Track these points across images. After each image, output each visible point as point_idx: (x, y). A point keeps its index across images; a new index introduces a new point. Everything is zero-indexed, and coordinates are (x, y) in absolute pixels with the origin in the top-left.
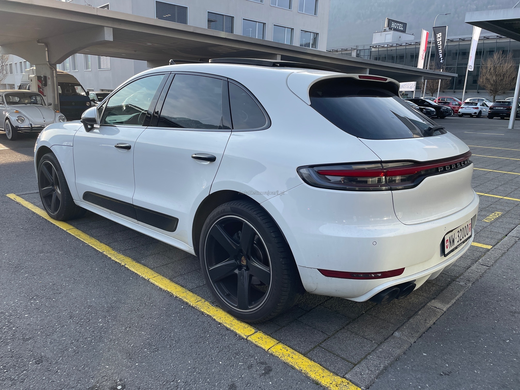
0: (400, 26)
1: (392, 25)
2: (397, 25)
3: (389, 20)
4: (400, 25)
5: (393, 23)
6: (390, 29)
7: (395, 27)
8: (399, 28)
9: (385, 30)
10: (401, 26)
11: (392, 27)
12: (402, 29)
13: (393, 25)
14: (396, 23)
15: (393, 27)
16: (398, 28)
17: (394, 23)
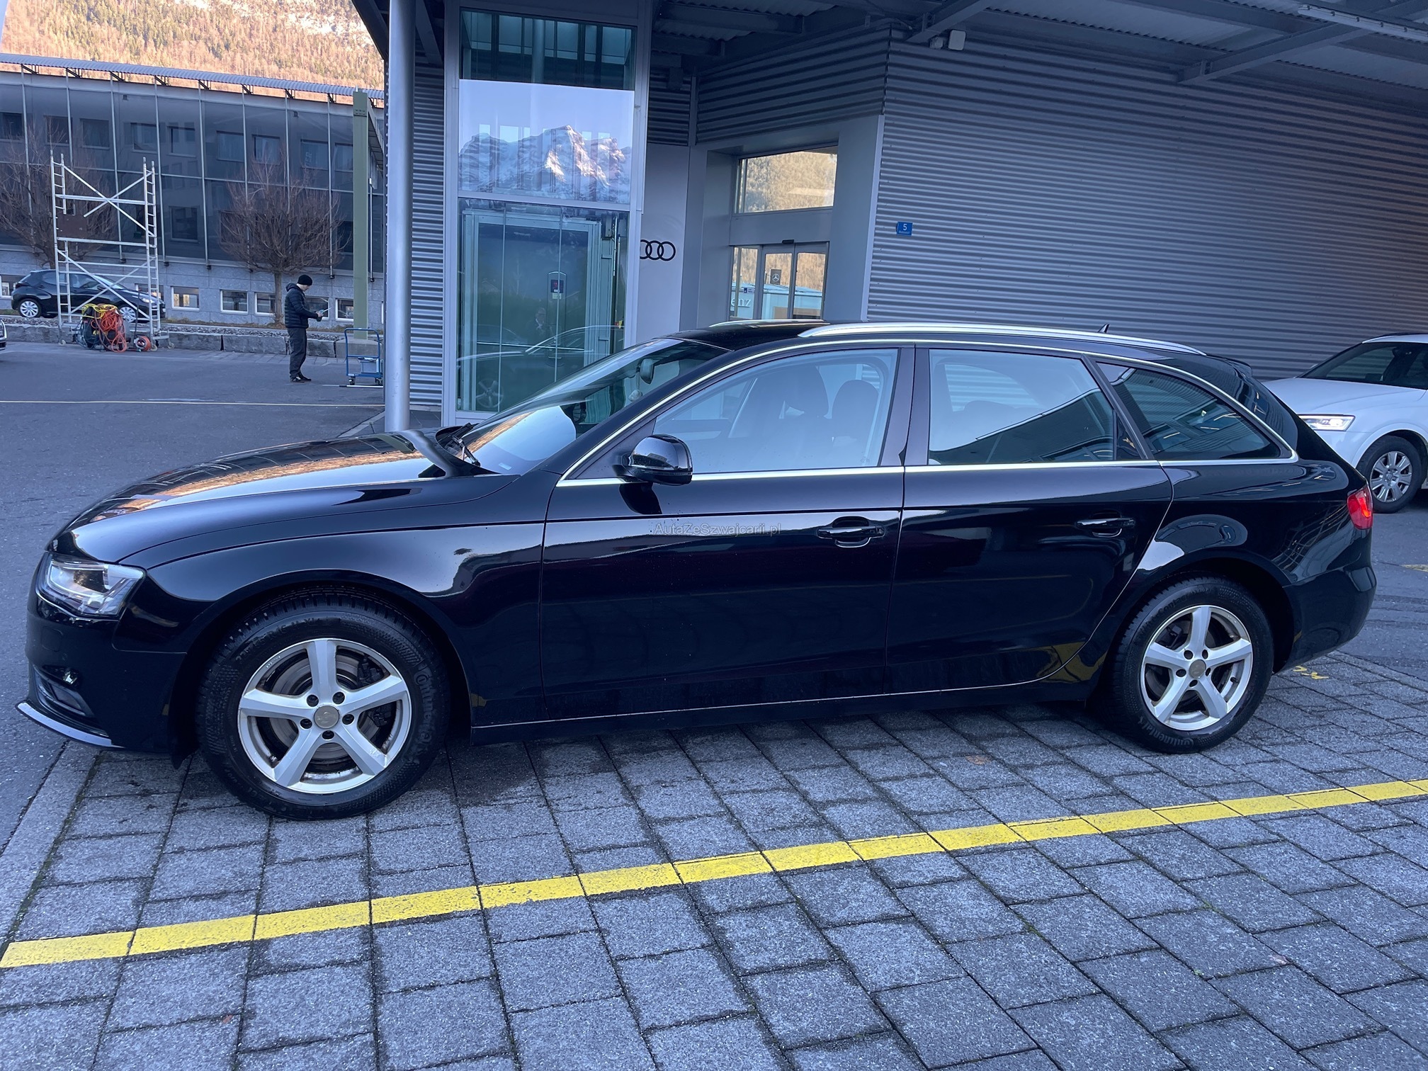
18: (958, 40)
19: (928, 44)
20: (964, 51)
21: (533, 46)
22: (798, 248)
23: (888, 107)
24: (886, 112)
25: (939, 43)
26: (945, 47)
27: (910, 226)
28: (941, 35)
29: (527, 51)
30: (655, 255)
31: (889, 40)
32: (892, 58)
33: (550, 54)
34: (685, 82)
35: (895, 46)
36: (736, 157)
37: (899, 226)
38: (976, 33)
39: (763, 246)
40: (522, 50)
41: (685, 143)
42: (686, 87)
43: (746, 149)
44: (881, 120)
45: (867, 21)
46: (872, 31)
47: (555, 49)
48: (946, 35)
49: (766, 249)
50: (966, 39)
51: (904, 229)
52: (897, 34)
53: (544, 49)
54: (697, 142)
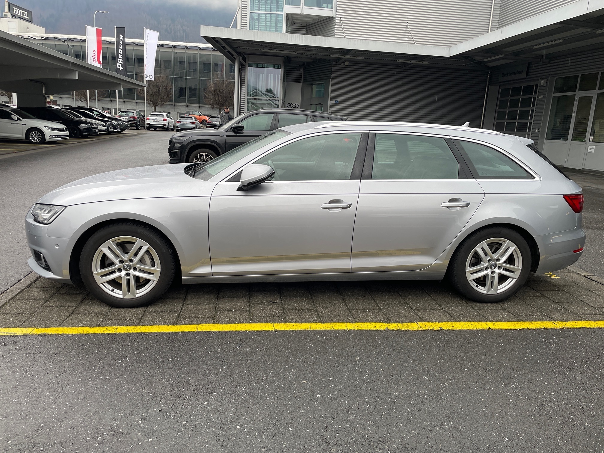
0: (24, 14)
1: (14, 10)
2: (21, 12)
3: (9, 4)
4: (24, 12)
5: (14, 8)
6: (14, 16)
7: (19, 14)
8: (24, 16)
9: (6, 15)
10: (26, 14)
11: (14, 13)
12: (28, 18)
13: (16, 11)
14: (18, 10)
15: (16, 13)
16: (22, 15)
17: (16, 9)
18: (347, 63)
19: (341, 65)
20: (348, 65)
24: (332, 78)
26: (344, 65)
27: (338, 101)
28: (342, 62)
31: (332, 64)
34: (301, 69)
36: (312, 85)
37: (336, 101)
38: (350, 62)
39: (316, 104)
41: (300, 82)
43: (314, 83)
44: (331, 80)
48: (344, 62)
54: (304, 82)
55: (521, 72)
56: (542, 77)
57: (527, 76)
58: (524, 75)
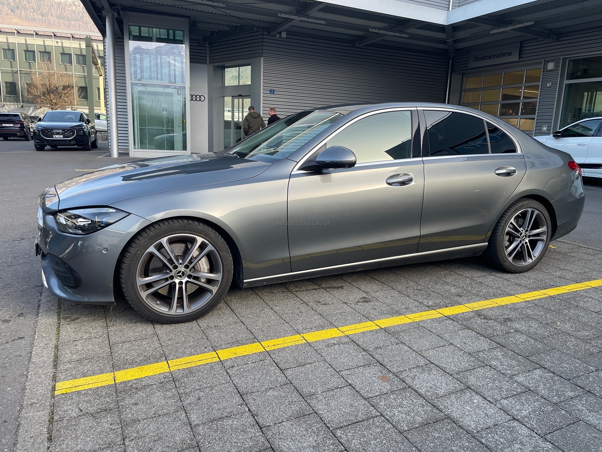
18: (284, 35)
19: (275, 36)
20: (286, 38)
21: (153, 34)
22: (243, 97)
23: (264, 55)
24: (264, 56)
25: (278, 36)
26: (280, 37)
27: (274, 91)
28: (278, 33)
29: (151, 36)
30: (198, 100)
31: (263, 35)
32: (265, 40)
33: (158, 36)
34: (204, 44)
35: (265, 37)
36: (223, 68)
37: (271, 91)
38: (289, 33)
39: (233, 96)
40: (149, 35)
41: (206, 63)
42: (205, 45)
43: (226, 65)
44: (262, 59)
45: (255, 29)
46: (258, 32)
47: (160, 35)
48: (280, 33)
49: (234, 98)
50: (287, 34)
51: (272, 92)
52: (265, 33)
53: (156, 35)
54: (210, 63)
55: (510, 54)
56: (547, 59)
57: (519, 58)
58: (515, 57)
